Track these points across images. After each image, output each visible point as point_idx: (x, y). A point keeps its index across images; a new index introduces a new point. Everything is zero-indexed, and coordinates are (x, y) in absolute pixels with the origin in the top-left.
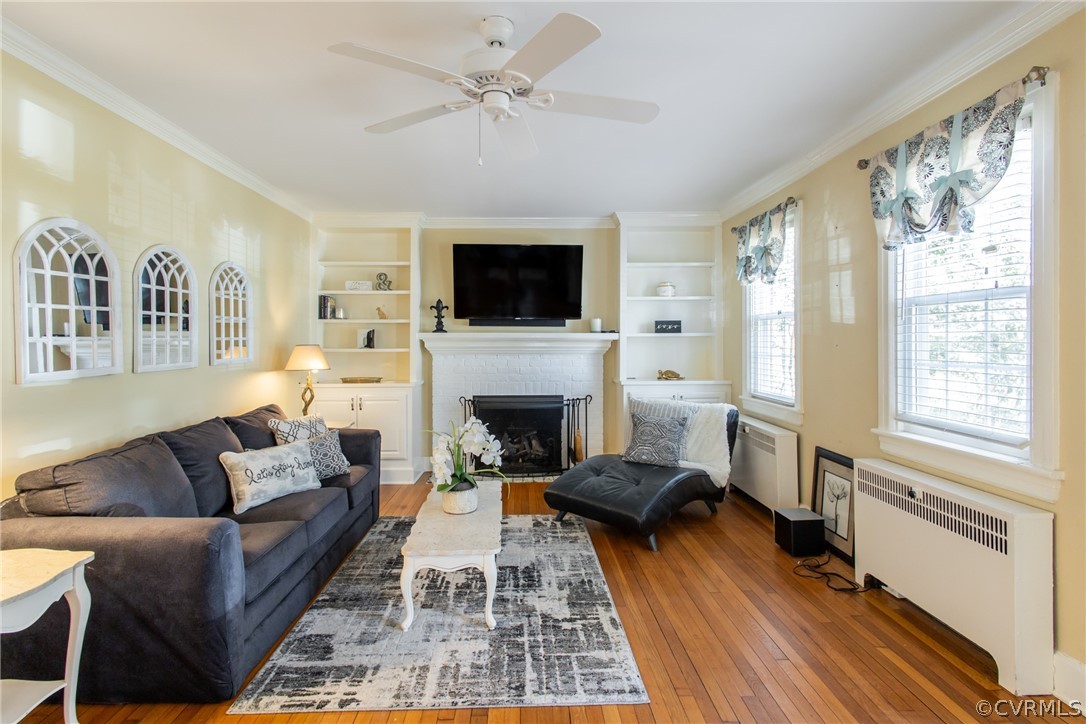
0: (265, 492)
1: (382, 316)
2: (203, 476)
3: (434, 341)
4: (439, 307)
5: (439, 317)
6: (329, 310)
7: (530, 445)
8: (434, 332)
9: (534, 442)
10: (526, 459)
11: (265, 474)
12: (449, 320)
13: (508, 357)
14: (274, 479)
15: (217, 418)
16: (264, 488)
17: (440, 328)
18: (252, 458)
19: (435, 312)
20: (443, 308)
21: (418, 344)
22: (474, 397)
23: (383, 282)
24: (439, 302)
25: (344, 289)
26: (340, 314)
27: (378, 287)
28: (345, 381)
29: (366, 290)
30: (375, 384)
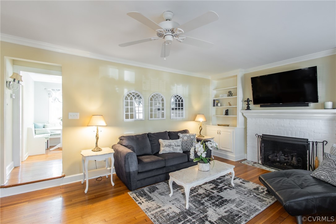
0: (165, 150)
1: (230, 105)
2: (155, 144)
3: (247, 113)
4: (248, 101)
5: (248, 104)
6: (216, 104)
7: (292, 159)
8: (246, 110)
9: (294, 158)
10: (288, 164)
11: (166, 146)
12: (252, 105)
13: (278, 120)
14: (168, 148)
15: (166, 131)
16: (165, 149)
17: (248, 108)
18: (164, 142)
19: (246, 103)
20: (249, 101)
21: (241, 114)
22: (263, 134)
23: (230, 94)
24: (248, 99)
25: (219, 97)
26: (219, 105)
27: (229, 96)
28: (219, 125)
29: (226, 97)
30: (227, 127)
